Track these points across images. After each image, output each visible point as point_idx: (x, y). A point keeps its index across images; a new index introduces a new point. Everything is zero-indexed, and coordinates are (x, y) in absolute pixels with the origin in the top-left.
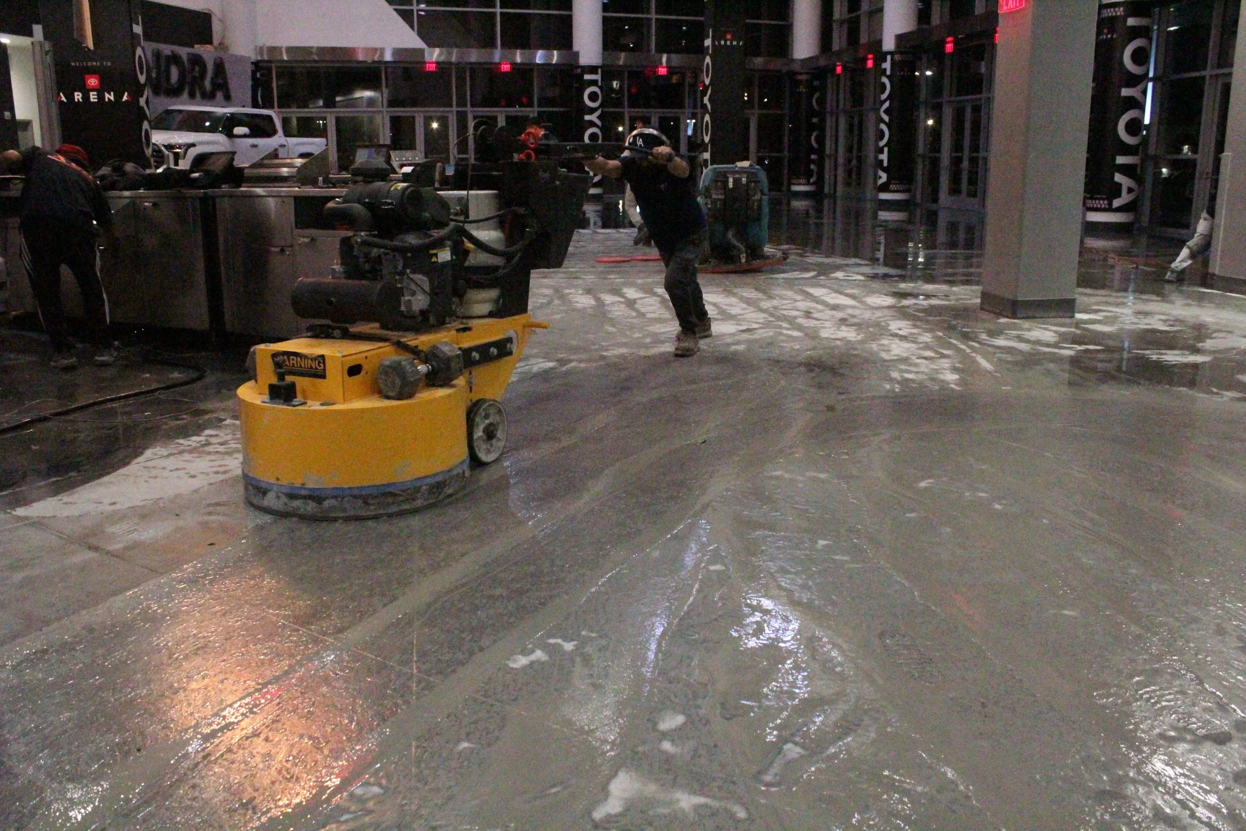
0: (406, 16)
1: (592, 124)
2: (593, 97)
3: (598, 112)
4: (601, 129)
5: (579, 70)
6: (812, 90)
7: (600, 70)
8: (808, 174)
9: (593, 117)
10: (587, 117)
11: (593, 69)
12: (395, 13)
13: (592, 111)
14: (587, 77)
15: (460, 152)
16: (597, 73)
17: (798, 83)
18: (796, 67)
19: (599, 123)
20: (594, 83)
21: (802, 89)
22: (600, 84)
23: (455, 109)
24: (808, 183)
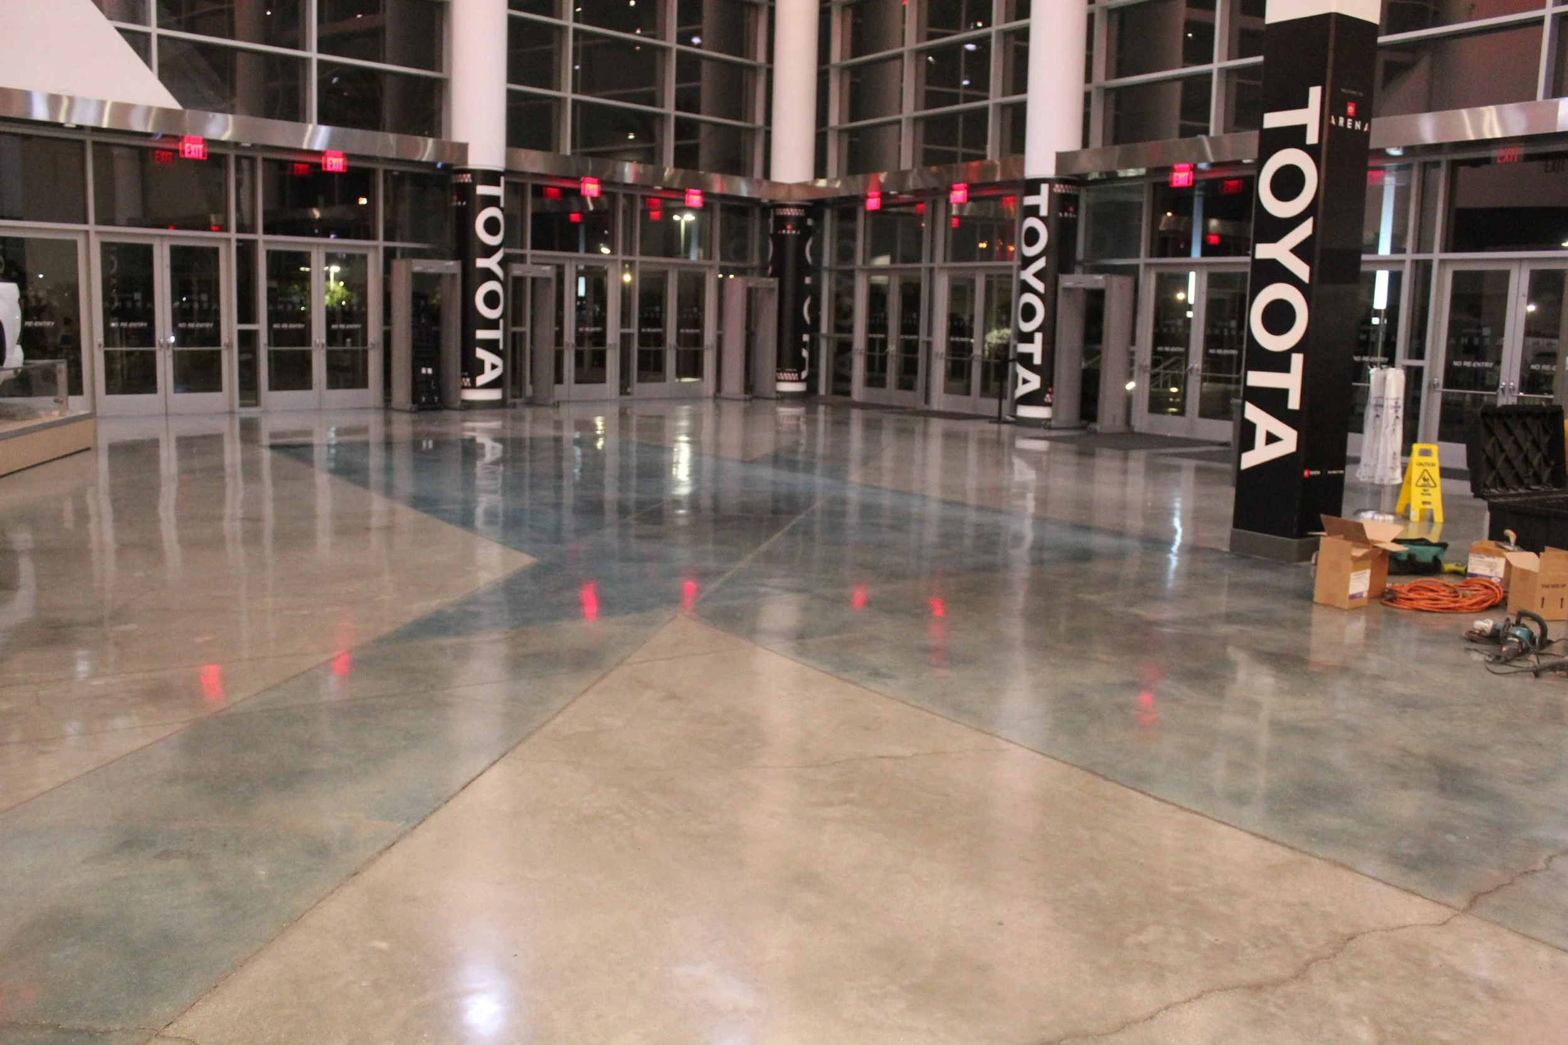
0: (139, 43)
1: (489, 275)
2: (492, 226)
3: (499, 256)
4: (504, 284)
5: (467, 178)
6: (805, 233)
7: (502, 179)
8: (798, 365)
9: (491, 263)
10: (481, 263)
11: (491, 177)
12: (117, 33)
13: (489, 251)
14: (482, 190)
15: (242, 320)
16: (498, 184)
17: (781, 222)
18: (780, 196)
19: (499, 272)
20: (492, 201)
21: (790, 231)
22: (502, 205)
23: (233, 235)
24: (799, 380)
